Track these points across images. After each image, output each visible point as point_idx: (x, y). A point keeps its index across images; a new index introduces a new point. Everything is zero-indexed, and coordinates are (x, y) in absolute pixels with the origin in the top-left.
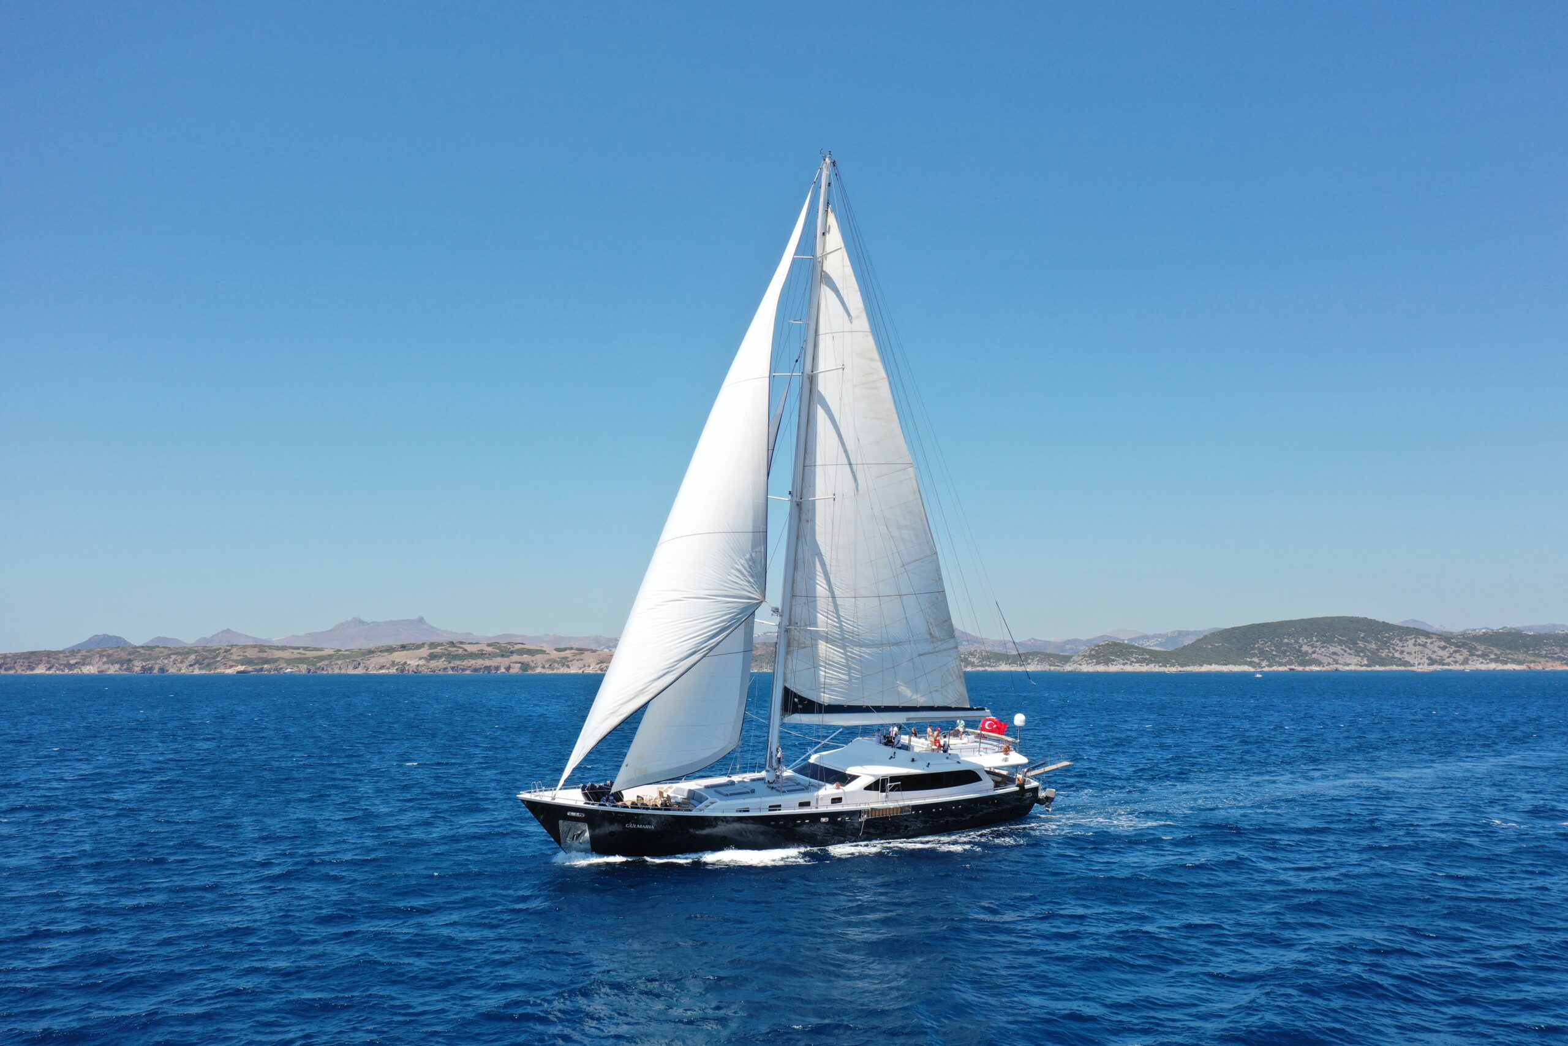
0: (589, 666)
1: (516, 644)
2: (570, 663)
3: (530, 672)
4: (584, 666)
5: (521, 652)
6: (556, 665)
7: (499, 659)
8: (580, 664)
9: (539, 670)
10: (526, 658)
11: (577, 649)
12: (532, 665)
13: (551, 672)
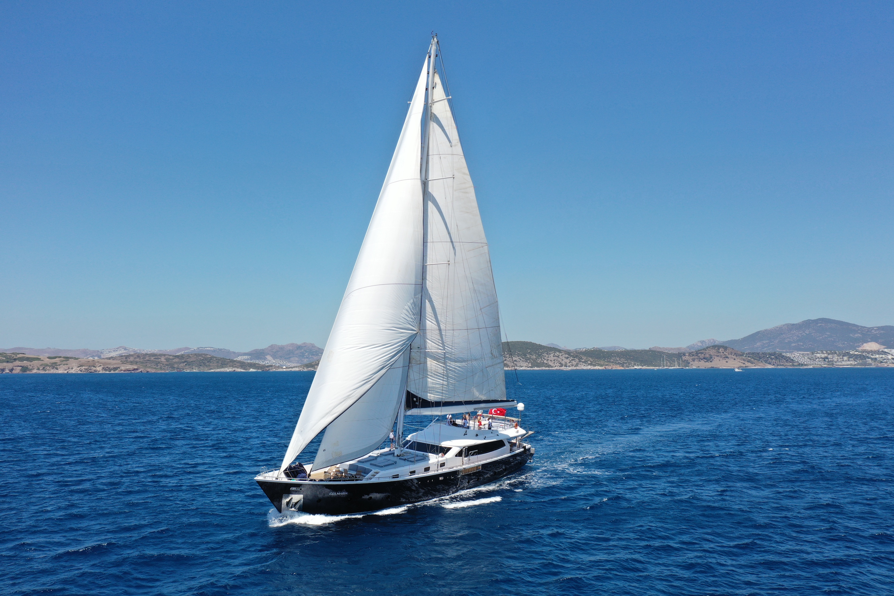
0: (72, 368)
1: (19, 354)
2: (58, 367)
3: (28, 372)
4: (69, 368)
5: (22, 359)
6: (48, 368)
7: (5, 364)
8: (66, 367)
9: (35, 371)
10: (25, 363)
11: (64, 358)
12: (30, 367)
13: (43, 372)
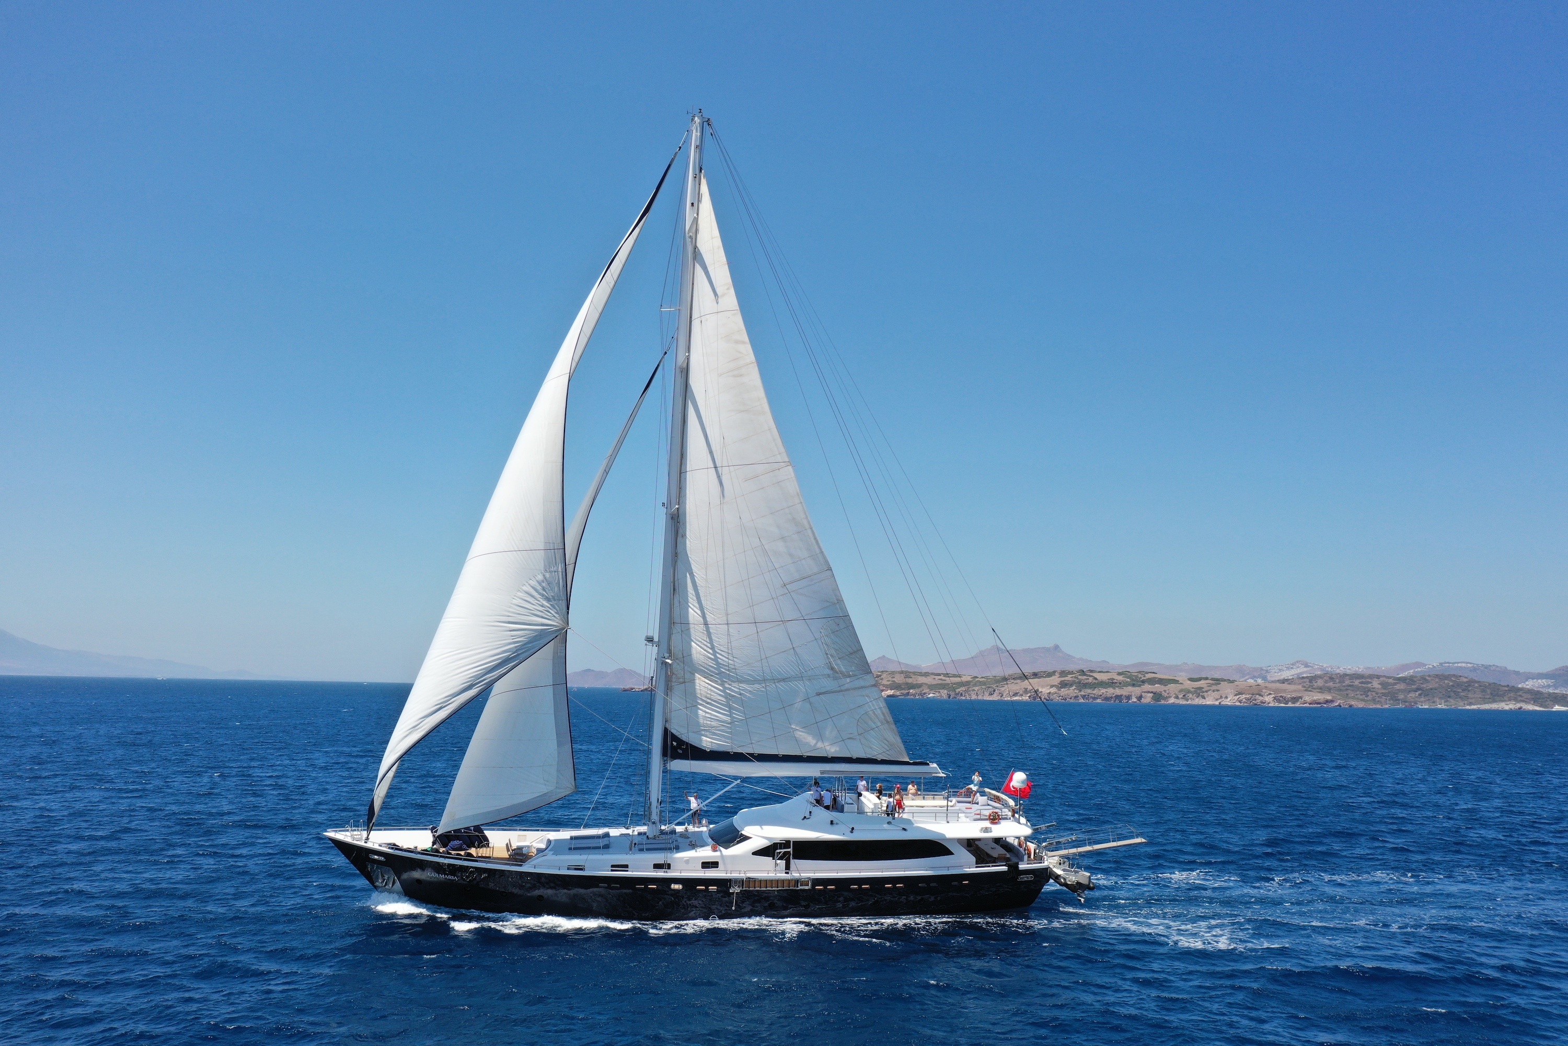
0: (1226, 697)
1: (1147, 673)
2: (1205, 694)
3: (1163, 702)
4: (1221, 697)
5: (1152, 681)
6: (1191, 696)
7: (1130, 688)
8: (1216, 695)
9: (1172, 701)
10: (1158, 687)
11: (1213, 679)
12: (1165, 695)
13: (1185, 702)
